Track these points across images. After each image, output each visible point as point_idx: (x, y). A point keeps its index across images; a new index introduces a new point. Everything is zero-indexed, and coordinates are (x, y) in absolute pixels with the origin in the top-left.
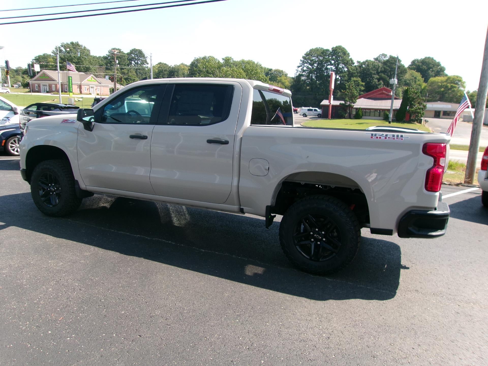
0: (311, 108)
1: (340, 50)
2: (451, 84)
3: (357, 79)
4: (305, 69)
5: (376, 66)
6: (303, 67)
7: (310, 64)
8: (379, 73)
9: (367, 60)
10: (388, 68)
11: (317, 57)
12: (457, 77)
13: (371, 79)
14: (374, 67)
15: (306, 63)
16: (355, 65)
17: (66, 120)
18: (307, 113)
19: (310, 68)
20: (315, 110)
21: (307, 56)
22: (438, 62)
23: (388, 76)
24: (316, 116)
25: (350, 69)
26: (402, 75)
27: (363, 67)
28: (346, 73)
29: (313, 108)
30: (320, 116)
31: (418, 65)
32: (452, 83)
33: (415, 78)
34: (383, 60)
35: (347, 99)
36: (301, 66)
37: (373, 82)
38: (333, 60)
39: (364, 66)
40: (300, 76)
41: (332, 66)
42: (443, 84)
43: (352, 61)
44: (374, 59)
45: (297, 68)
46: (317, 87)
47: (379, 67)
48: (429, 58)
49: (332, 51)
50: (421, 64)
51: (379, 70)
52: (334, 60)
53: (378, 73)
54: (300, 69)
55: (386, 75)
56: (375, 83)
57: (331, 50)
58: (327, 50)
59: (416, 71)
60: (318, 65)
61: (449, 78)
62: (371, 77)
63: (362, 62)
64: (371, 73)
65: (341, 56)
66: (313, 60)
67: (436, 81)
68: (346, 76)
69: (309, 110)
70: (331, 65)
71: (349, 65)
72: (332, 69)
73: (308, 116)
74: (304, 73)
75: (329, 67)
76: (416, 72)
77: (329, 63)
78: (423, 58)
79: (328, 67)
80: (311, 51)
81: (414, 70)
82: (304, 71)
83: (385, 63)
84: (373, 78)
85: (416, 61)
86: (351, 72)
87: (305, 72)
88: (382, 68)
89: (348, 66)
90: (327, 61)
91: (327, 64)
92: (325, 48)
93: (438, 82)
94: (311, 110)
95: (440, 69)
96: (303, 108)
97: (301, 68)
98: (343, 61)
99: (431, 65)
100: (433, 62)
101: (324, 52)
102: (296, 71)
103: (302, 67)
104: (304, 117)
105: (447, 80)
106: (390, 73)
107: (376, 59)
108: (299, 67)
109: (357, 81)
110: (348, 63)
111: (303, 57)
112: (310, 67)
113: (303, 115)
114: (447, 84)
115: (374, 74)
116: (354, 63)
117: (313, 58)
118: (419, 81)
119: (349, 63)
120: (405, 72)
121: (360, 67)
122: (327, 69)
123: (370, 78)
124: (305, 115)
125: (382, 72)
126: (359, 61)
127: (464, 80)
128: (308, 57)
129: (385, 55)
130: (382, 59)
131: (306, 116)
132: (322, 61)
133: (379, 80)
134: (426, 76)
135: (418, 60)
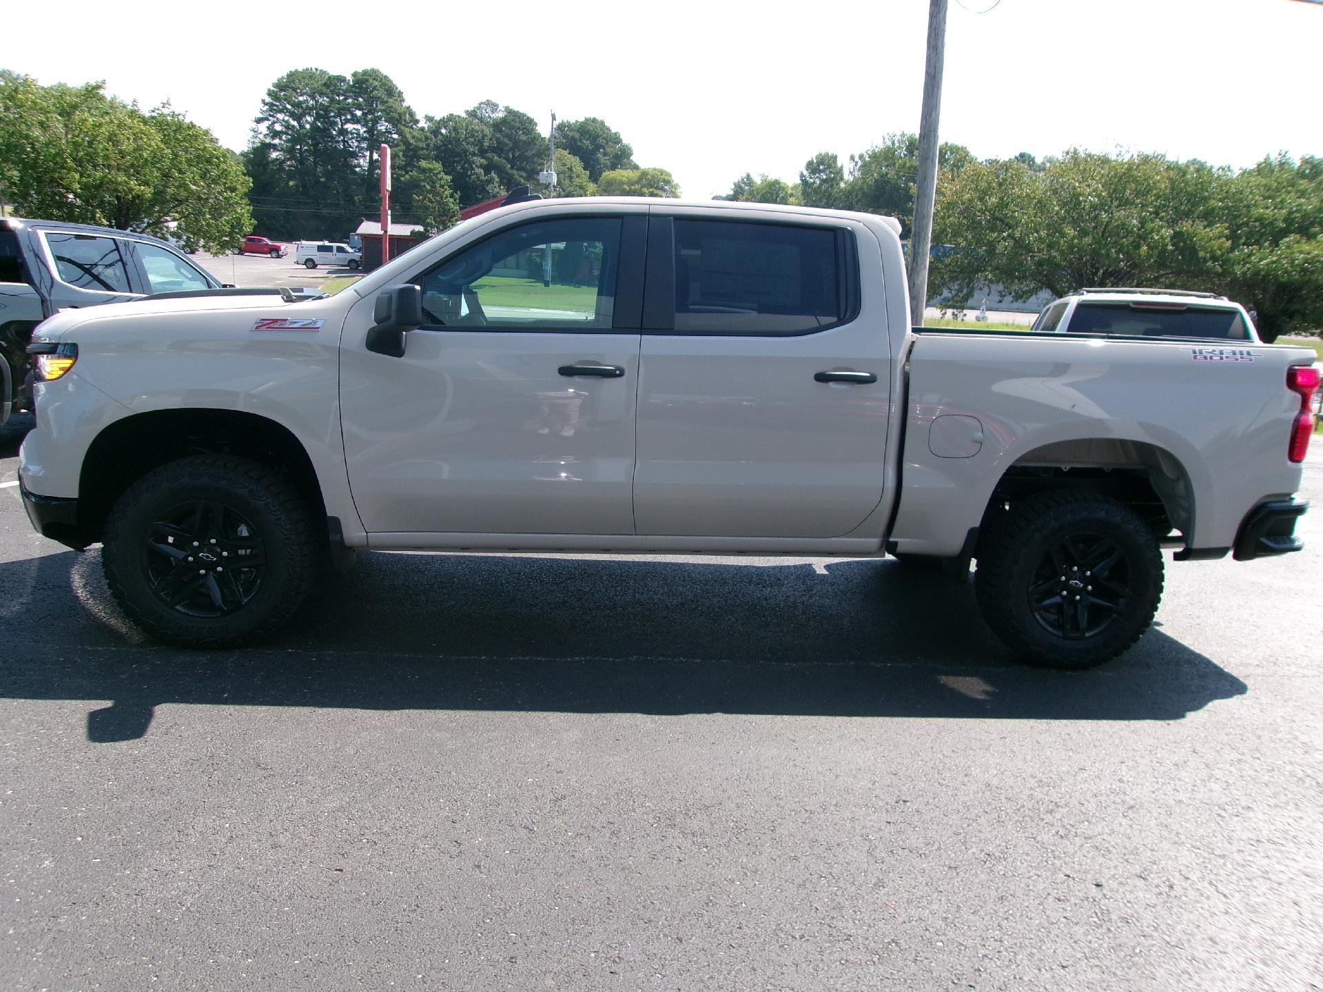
0: (327, 243)
1: (376, 83)
2: (651, 190)
3: (432, 167)
4: (278, 127)
5: (477, 132)
6: (274, 123)
7: (292, 115)
8: (486, 152)
9: (451, 115)
10: (506, 140)
11: (313, 98)
12: (662, 172)
13: (466, 165)
14: (473, 136)
15: (280, 111)
16: (420, 125)
17: (275, 321)
18: (317, 256)
19: (293, 126)
20: (340, 250)
21: (281, 90)
22: (616, 134)
23: (507, 159)
24: (342, 266)
25: (408, 136)
26: (540, 161)
27: (442, 134)
28: (399, 148)
29: (335, 245)
30: (353, 265)
31: (573, 138)
32: (652, 186)
33: (570, 169)
34: (489, 117)
35: (430, 220)
36: (267, 119)
37: (472, 174)
38: (359, 107)
39: (443, 131)
40: (264, 148)
41: (358, 126)
42: (633, 187)
43: (412, 114)
44: (467, 112)
45: (255, 124)
46: (317, 182)
47: (484, 136)
48: (594, 120)
49: (356, 82)
50: (577, 135)
51: (486, 144)
52: (360, 109)
53: (482, 153)
54: (263, 128)
55: (504, 158)
56: (478, 177)
57: (349, 78)
58: (341, 79)
59: (568, 151)
60: (316, 119)
61: (644, 174)
62: (467, 161)
63: (438, 118)
64: (465, 151)
65: (380, 97)
66: (300, 103)
67: (619, 178)
68: (401, 154)
69: (321, 249)
70: (355, 120)
71: (404, 125)
72: (358, 134)
73: (318, 267)
74: (277, 141)
75: (349, 127)
76: (569, 154)
77: (349, 117)
78: (582, 119)
79: (346, 127)
80: (292, 75)
81: (566, 150)
82: (276, 134)
83: (498, 126)
84: (471, 163)
85: (565, 127)
86: (411, 144)
87: (281, 139)
88: (491, 139)
89: (403, 128)
90: (344, 109)
91: (343, 118)
92: (333, 72)
93: (622, 183)
94: (329, 249)
95: (620, 150)
96: (304, 242)
97: (267, 123)
98: (388, 114)
99: (600, 140)
100: (604, 133)
101: (332, 84)
102: (252, 133)
103: (270, 123)
104: (308, 268)
105: (640, 179)
106: (513, 154)
107: (472, 114)
108: (259, 121)
109: (430, 170)
110: (402, 119)
111: (270, 94)
112: (295, 123)
113: (305, 264)
114: (642, 187)
115: (474, 154)
116: (417, 122)
117: (301, 99)
118: (578, 176)
119: (405, 121)
120: (547, 153)
121: (436, 132)
122: (343, 132)
123: (465, 163)
124: (311, 264)
125: (493, 149)
126: (431, 115)
127: (676, 179)
128: (285, 95)
129: (494, 107)
130: (487, 115)
131: (314, 266)
132: (326, 110)
133: (487, 169)
134: (593, 166)
135: (569, 125)
